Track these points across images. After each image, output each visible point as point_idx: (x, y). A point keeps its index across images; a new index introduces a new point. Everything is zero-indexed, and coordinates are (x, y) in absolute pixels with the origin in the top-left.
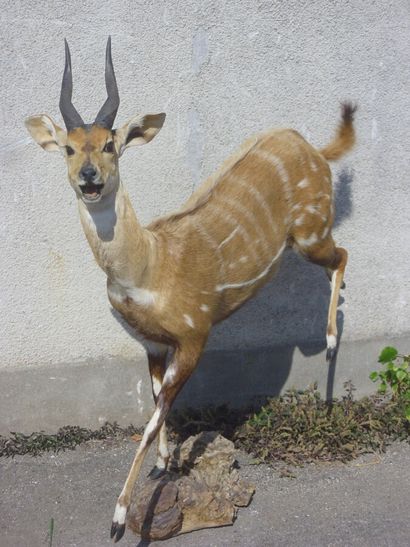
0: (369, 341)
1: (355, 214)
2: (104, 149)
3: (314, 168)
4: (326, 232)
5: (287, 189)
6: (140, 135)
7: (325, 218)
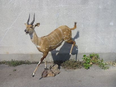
2: (30, 27)
3: (67, 31)
4: (69, 39)
5: (62, 33)
6: (37, 26)
7: (68, 37)
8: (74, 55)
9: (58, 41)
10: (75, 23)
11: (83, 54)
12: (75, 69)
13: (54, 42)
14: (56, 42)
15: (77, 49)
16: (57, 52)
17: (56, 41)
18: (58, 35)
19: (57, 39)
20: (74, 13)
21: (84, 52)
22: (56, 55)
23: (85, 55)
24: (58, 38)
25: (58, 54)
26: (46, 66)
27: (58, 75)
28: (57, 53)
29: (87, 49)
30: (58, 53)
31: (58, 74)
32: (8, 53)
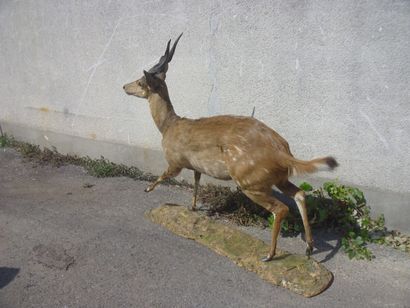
20: (266, 14)
23: (309, 183)
32: (94, 136)
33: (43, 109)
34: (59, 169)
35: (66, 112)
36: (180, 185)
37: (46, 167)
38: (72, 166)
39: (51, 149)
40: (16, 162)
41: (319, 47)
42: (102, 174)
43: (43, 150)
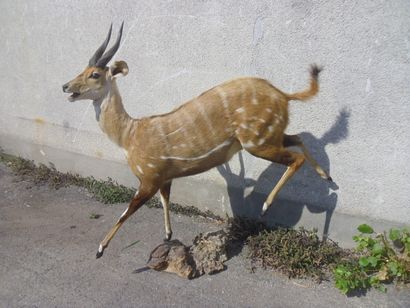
0: (353, 216)
1: (350, 138)
2: (91, 76)
3: (255, 102)
4: (262, 142)
5: (227, 111)
6: (121, 72)
7: (257, 133)
8: (314, 215)
9: (202, 141)
10: (316, 72)
11: (361, 217)
12: (293, 275)
13: (183, 145)
14: (192, 146)
15: (331, 191)
16: (248, 186)
17: (194, 142)
18: (206, 118)
19: (200, 135)
20: (332, 19)
21: (364, 211)
22: (245, 196)
23: (369, 224)
24: (205, 131)
25: (253, 193)
26: (167, 231)
27: (210, 279)
28: (249, 191)
29: (380, 200)
30: (251, 189)
31: (211, 274)
32: (100, 154)
33: (38, 121)
34: (57, 192)
35: (66, 126)
36: (205, 216)
37: (42, 188)
38: (73, 187)
39: (48, 166)
40: (6, 182)
41: (401, 65)
42: (110, 200)
43: (38, 166)
